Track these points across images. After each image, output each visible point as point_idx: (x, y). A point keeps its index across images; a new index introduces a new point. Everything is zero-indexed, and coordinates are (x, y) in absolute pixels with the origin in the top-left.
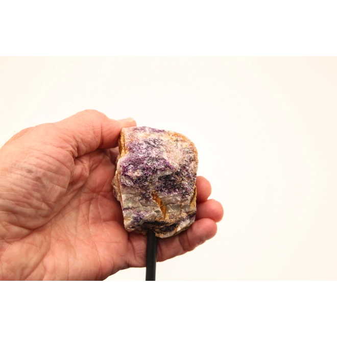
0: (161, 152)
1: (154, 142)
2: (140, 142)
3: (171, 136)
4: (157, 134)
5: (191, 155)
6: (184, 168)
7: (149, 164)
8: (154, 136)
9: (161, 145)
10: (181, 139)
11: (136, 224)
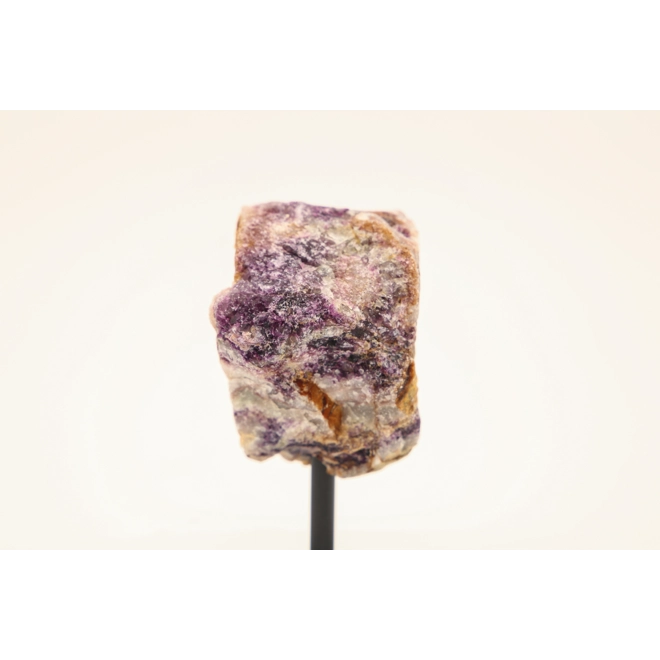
0: (318, 279)
1: (308, 250)
2: (273, 249)
3: (356, 229)
4: (322, 223)
5: (400, 283)
6: (378, 318)
7: (280, 313)
8: (313, 232)
9: (326, 256)
10: (381, 236)
11: (268, 447)
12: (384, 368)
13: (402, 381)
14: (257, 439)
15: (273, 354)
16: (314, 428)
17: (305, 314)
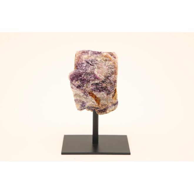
0: (94, 69)
1: (92, 62)
2: (83, 62)
3: (103, 57)
4: (95, 55)
5: (113, 70)
6: (108, 78)
7: (85, 77)
8: (93, 58)
9: (96, 64)
10: (109, 59)
11: (82, 108)
12: (109, 90)
13: (113, 93)
14: (80, 106)
15: (83, 87)
16: (93, 104)
17: (91, 78)
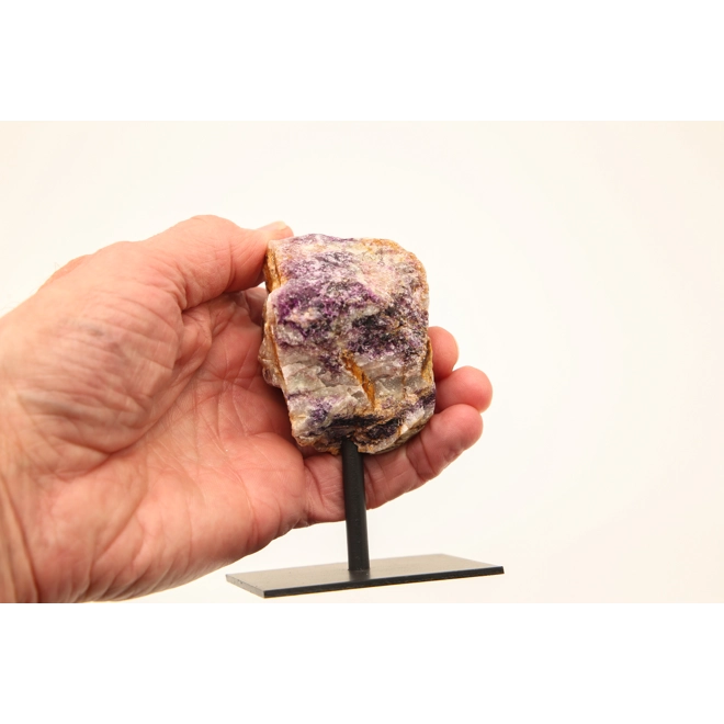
0: (352, 273)
1: (336, 258)
2: (308, 260)
3: (368, 245)
4: (339, 244)
5: (414, 276)
6: (402, 300)
8: (335, 248)
9: (351, 261)
10: (389, 248)
11: (317, 425)
12: (411, 342)
13: (424, 353)
14: (308, 417)
15: (327, 330)
16: (355, 400)
